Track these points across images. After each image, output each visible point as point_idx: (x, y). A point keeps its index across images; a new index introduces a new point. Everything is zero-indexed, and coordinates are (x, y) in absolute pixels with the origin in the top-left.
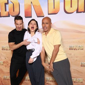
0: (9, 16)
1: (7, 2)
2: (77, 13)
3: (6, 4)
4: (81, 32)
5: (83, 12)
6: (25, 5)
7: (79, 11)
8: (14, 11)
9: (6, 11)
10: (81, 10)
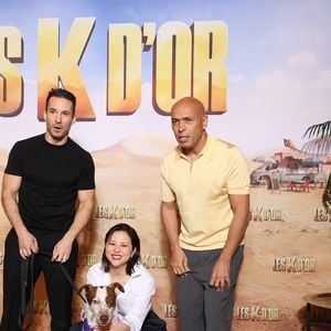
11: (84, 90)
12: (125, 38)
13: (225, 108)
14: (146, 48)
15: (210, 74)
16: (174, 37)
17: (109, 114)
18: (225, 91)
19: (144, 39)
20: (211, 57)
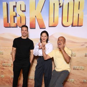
0: (17, 27)
1: (15, 15)
2: (72, 26)
3: (14, 17)
4: (75, 43)
5: (77, 26)
6: (30, 18)
7: (74, 25)
8: (21, 23)
9: (14, 22)
10: (76, 24)
11: (42, 20)
12: (54, 4)
13: (82, 24)
14: (60, 7)
15: (79, 14)
16: (68, 3)
17: (49, 27)
18: (83, 19)
19: (60, 4)
20: (79, 9)
